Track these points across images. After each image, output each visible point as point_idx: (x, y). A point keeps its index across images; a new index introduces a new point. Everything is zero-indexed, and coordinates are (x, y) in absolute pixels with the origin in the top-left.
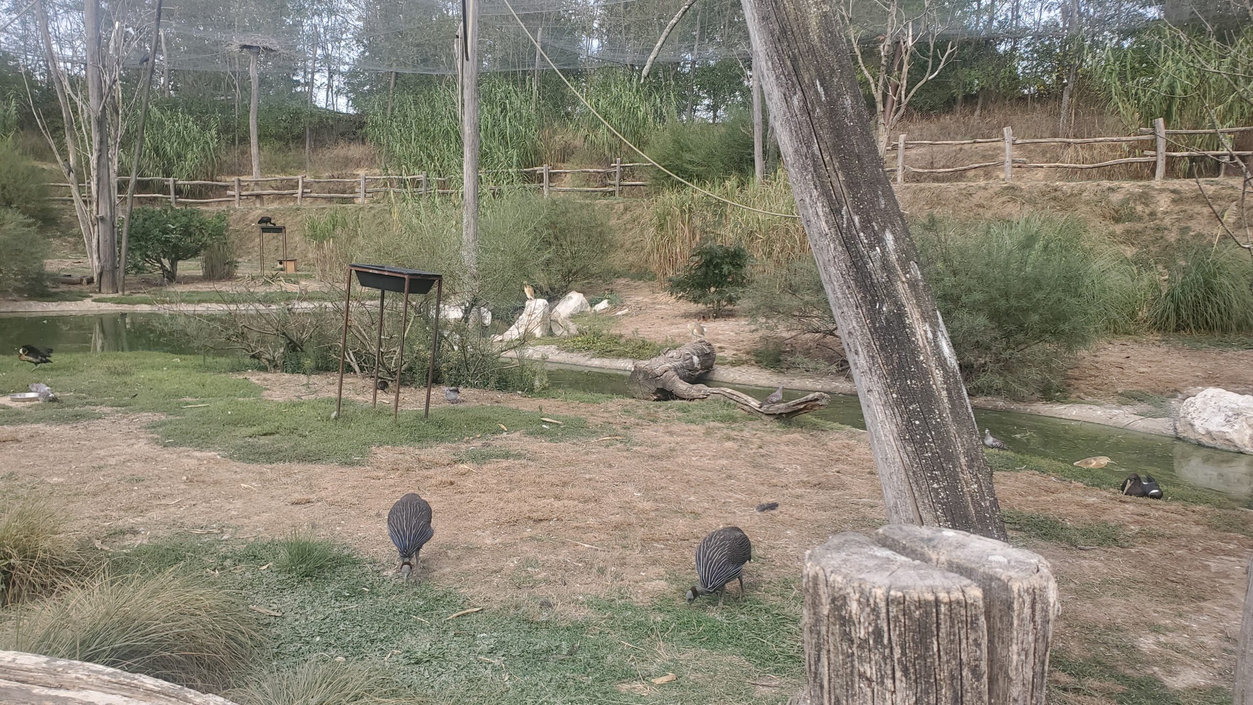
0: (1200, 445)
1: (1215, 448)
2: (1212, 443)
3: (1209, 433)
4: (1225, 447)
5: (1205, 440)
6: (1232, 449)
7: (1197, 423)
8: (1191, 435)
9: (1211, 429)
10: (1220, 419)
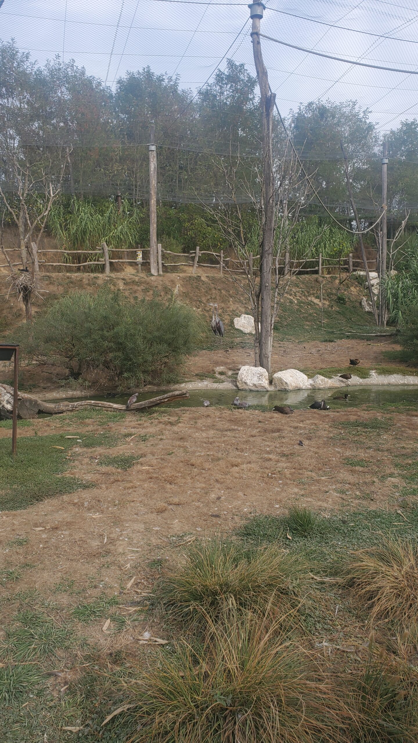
0: (251, 391)
1: (258, 391)
2: (256, 389)
3: (255, 385)
4: (262, 390)
5: (253, 388)
6: (264, 390)
7: (248, 382)
8: (245, 387)
9: (255, 383)
10: (256, 379)
